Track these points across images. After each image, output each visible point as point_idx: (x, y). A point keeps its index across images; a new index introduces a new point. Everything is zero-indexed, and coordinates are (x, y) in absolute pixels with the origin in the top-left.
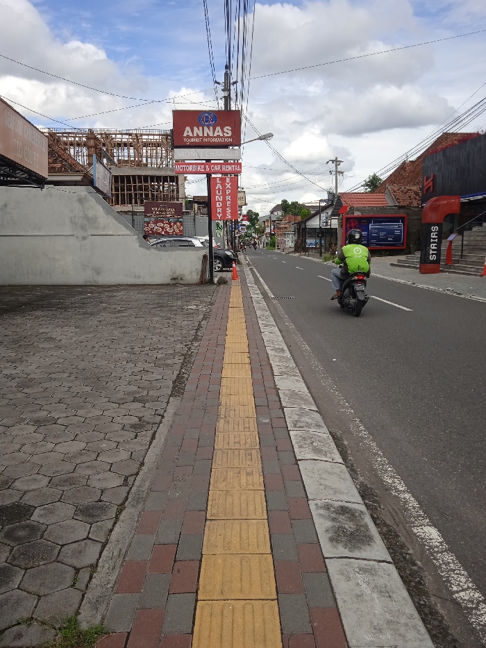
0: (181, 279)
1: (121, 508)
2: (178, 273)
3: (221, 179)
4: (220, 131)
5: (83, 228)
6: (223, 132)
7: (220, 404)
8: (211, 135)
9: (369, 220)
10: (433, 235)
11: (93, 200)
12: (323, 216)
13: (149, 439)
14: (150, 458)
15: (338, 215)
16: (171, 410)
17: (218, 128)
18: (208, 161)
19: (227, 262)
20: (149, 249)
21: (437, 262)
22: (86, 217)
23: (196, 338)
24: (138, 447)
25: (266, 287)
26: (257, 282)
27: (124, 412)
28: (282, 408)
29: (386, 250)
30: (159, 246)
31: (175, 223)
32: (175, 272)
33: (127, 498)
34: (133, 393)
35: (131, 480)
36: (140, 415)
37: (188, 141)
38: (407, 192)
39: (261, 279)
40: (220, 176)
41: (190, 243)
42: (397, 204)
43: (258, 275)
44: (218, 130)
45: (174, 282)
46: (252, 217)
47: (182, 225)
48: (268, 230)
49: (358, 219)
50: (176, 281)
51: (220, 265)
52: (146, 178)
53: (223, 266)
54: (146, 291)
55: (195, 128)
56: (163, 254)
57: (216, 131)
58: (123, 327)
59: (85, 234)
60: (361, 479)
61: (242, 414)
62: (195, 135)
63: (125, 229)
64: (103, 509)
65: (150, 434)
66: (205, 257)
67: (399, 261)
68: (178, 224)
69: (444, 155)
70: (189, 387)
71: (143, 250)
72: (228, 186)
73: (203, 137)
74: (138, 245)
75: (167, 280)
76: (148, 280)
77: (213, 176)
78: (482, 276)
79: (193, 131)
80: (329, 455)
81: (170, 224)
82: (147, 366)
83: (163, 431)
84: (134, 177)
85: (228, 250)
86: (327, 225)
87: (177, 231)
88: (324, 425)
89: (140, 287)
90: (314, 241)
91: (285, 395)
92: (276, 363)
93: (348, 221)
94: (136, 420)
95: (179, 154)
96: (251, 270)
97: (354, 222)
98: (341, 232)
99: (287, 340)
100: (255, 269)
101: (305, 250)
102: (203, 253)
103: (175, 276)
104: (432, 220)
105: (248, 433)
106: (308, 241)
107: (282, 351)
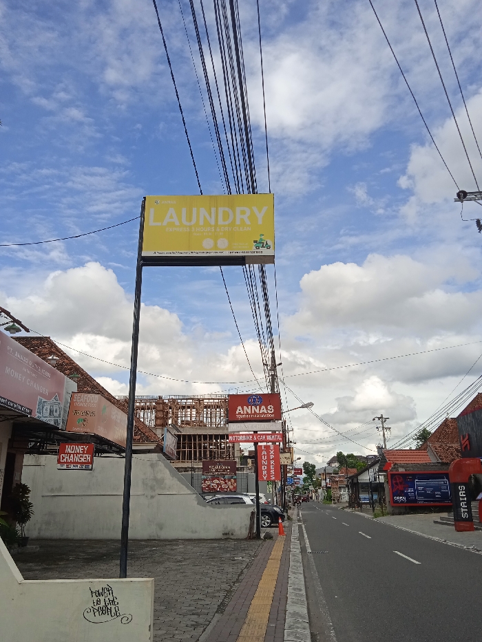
0: (232, 534)
2: (229, 528)
3: (266, 446)
4: (265, 409)
5: (152, 488)
6: (267, 409)
7: (246, 617)
8: (257, 411)
9: (414, 476)
10: (462, 494)
11: (163, 465)
12: (372, 471)
13: (201, 631)
14: (203, 638)
15: (384, 471)
16: (215, 619)
17: (263, 407)
18: (256, 432)
19: (275, 517)
20: (205, 506)
21: (470, 519)
22: (155, 479)
23: (238, 581)
24: (195, 633)
25: (308, 544)
26: (301, 538)
27: (187, 619)
28: (285, 620)
29: (435, 507)
30: (214, 503)
31: (229, 480)
32: (227, 527)
36: (197, 621)
37: (240, 417)
38: (448, 449)
39: (306, 536)
40: (265, 444)
41: (241, 501)
42: (440, 461)
43: (304, 531)
44: (263, 408)
45: (225, 537)
46: (309, 469)
47: (235, 482)
48: (323, 483)
49: (403, 476)
50: (227, 536)
51: (269, 521)
52: (205, 437)
53: (271, 523)
54: (201, 545)
55: (245, 408)
56: (217, 511)
57: (262, 408)
59: (153, 494)
61: (259, 622)
62: (245, 412)
63: (186, 489)
65: (202, 629)
66: (253, 513)
67: (442, 518)
68: (233, 481)
70: (228, 608)
71: (200, 508)
72: (272, 452)
73: (251, 414)
74: (196, 503)
75: (220, 535)
76: (203, 535)
77: (259, 444)
79: (243, 409)
81: (225, 480)
82: (201, 597)
83: (210, 628)
84: (195, 436)
85: (276, 506)
86: (375, 479)
87: (231, 487)
88: (308, 628)
89: (196, 542)
90: (367, 496)
91: (290, 613)
92: (291, 597)
93: (393, 478)
94: (194, 623)
95: (233, 427)
96: (300, 527)
97: (399, 479)
98: (387, 488)
99: (308, 584)
100: (303, 526)
101: (360, 505)
102: (251, 510)
103: (227, 531)
104: (458, 479)
105: (260, 630)
106: (361, 496)
107: (300, 590)
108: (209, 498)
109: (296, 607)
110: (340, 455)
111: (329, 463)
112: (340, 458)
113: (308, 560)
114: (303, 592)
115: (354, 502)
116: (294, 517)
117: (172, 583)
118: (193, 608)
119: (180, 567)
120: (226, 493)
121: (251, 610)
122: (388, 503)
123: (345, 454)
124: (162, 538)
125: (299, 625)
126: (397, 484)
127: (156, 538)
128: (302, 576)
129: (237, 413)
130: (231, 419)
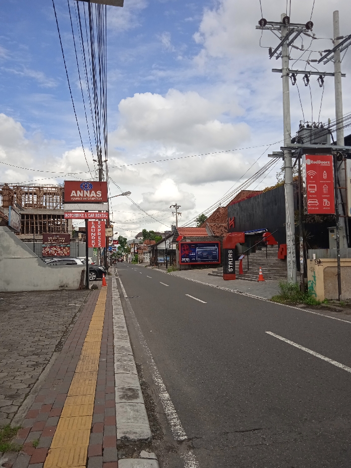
0: (67, 286)
1: (27, 395)
2: (64, 283)
3: (95, 222)
6: (96, 194)
7: (81, 354)
8: (88, 195)
9: (197, 245)
10: (230, 256)
12: (168, 241)
13: (41, 370)
14: (42, 377)
15: (177, 242)
16: (54, 358)
17: (93, 192)
18: (87, 211)
19: (99, 274)
20: (45, 267)
21: (233, 272)
23: (72, 322)
24: (35, 373)
25: (124, 291)
26: (119, 287)
27: (28, 360)
28: (114, 354)
29: (208, 265)
30: (52, 264)
31: (64, 248)
32: (62, 282)
33: (30, 392)
34: (33, 351)
35: (32, 386)
36: (37, 361)
37: (74, 199)
38: (219, 227)
39: (122, 286)
40: (94, 220)
41: (74, 262)
42: (214, 235)
43: (121, 283)
44: (93, 194)
45: (61, 288)
46: (122, 241)
47: (69, 249)
48: (132, 250)
49: (189, 244)
50: (63, 288)
51: (95, 276)
52: (45, 216)
53: (97, 277)
54: (41, 295)
55: (78, 192)
56: (55, 270)
58: (26, 318)
60: (144, 380)
61: (92, 358)
62: (78, 195)
63: (29, 254)
64: (19, 396)
65: (42, 368)
66: (83, 271)
67: (213, 272)
68: (67, 248)
69: (239, 205)
70: (65, 347)
71: (41, 268)
72: (99, 227)
73: (83, 197)
74: (37, 264)
75: (57, 288)
76: (43, 288)
77: (89, 220)
78: (258, 281)
79: (76, 193)
80: (131, 371)
81: (60, 248)
82: (41, 338)
83: (49, 366)
84: (36, 216)
85: (101, 266)
86: (170, 247)
87: (66, 253)
88: (133, 360)
89: (38, 293)
90: (162, 258)
91: (117, 348)
92: (117, 334)
93: (182, 246)
94: (34, 363)
95: (68, 207)
96: (117, 279)
97: (186, 247)
98: (178, 253)
99: (128, 322)
100: (120, 279)
101: (157, 264)
102: (82, 269)
103: (62, 285)
104: (229, 246)
105: (93, 365)
106: (159, 258)
107: (123, 327)
108: (48, 260)
109: (122, 343)
110: (144, 231)
111: (137, 237)
112: (145, 234)
113: (126, 304)
114: (125, 329)
115: (154, 262)
116: (112, 273)
117: (16, 327)
118: (34, 349)
119: (23, 314)
120: (61, 257)
121: (84, 348)
122: (177, 263)
123: (148, 230)
124: (9, 290)
125: (126, 358)
126: (184, 250)
127: (4, 291)
128: (123, 316)
129: (71, 196)
130: (67, 200)
